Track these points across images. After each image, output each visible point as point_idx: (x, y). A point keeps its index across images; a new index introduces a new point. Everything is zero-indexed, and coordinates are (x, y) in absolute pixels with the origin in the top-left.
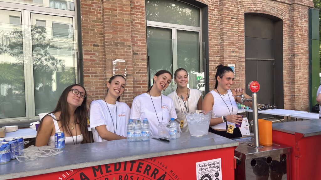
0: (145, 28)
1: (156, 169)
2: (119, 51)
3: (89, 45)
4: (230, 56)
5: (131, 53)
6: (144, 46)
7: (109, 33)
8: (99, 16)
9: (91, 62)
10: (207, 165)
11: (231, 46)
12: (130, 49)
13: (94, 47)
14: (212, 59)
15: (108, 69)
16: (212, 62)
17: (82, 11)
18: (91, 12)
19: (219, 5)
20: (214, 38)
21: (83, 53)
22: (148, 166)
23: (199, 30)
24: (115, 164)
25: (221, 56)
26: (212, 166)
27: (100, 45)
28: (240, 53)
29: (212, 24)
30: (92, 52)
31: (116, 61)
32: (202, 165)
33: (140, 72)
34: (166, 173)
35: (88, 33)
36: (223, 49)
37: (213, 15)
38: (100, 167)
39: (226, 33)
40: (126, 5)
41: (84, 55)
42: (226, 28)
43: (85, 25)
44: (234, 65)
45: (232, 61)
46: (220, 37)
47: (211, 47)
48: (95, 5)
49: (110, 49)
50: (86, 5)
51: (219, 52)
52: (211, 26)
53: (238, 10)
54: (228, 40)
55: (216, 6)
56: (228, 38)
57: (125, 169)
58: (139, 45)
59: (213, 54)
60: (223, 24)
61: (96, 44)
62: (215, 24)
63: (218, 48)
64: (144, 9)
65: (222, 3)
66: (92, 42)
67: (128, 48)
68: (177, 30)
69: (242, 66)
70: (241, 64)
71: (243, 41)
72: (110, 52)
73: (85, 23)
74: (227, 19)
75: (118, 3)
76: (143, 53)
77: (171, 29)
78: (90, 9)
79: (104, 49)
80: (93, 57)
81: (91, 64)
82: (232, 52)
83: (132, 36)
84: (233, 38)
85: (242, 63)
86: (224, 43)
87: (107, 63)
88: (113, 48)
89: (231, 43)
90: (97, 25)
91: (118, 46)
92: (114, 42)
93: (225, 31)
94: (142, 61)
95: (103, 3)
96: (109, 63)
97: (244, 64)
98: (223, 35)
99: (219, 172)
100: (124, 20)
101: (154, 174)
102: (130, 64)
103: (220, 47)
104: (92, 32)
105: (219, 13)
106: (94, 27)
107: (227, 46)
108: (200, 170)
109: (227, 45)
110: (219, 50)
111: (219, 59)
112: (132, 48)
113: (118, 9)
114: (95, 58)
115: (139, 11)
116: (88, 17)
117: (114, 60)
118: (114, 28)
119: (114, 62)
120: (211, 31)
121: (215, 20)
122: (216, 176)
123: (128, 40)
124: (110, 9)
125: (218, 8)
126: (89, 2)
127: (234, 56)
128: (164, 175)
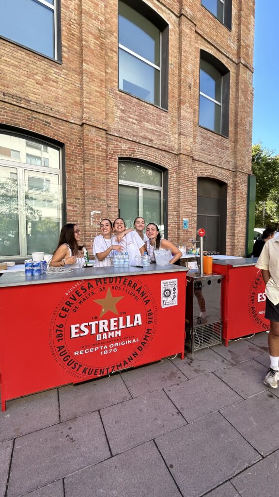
0: (118, 185)
1: (135, 283)
2: (96, 204)
3: (72, 198)
4: (185, 212)
5: (105, 206)
6: (116, 200)
7: (88, 189)
8: (81, 174)
9: (74, 212)
10: (168, 283)
11: (185, 203)
13: (76, 200)
14: (170, 213)
15: (87, 218)
16: (170, 215)
17: (67, 169)
18: (74, 171)
19: (177, 169)
20: (173, 196)
21: (67, 204)
22: (130, 281)
23: (161, 189)
25: (178, 212)
27: (80, 198)
28: (193, 210)
31: (93, 212)
34: (142, 286)
35: (71, 188)
36: (180, 206)
37: (172, 177)
38: (100, 279)
39: (183, 193)
40: (103, 166)
41: (68, 206)
42: (183, 189)
44: (188, 219)
45: (186, 216)
46: (177, 196)
47: (170, 204)
48: (77, 165)
49: (89, 202)
50: (70, 165)
51: (176, 208)
52: (170, 186)
53: (193, 174)
54: (184, 199)
55: (175, 170)
56: (184, 197)
57: (116, 282)
58: (112, 199)
59: (172, 210)
60: (180, 185)
61: (77, 197)
62: (173, 185)
64: (117, 170)
65: (180, 168)
66: (74, 196)
67: (103, 201)
68: (144, 189)
69: (194, 220)
71: (196, 199)
72: (88, 204)
73: (69, 180)
74: (183, 181)
75: (97, 165)
76: (116, 206)
77: (138, 187)
78: (73, 168)
79: (84, 202)
81: (73, 214)
82: (186, 208)
83: (107, 192)
84: (187, 197)
85: (194, 218)
86: (181, 201)
87: (86, 214)
88: (91, 201)
89: (186, 201)
90: (79, 182)
91: (95, 199)
92: (92, 197)
93: (182, 191)
94: (114, 212)
95: (84, 164)
96: (88, 214)
97: (196, 219)
99: (176, 288)
100: (101, 179)
101: (134, 286)
102: (105, 215)
104: (75, 188)
105: (177, 176)
106: (76, 184)
108: (164, 285)
109: (183, 202)
110: (176, 206)
112: (106, 202)
113: (96, 169)
114: (76, 209)
115: (113, 171)
116: (71, 175)
118: (93, 184)
119: (92, 213)
120: (170, 190)
121: (173, 181)
123: (103, 195)
124: (89, 169)
125: (176, 172)
126: (73, 163)
127: (188, 212)
128: (140, 288)
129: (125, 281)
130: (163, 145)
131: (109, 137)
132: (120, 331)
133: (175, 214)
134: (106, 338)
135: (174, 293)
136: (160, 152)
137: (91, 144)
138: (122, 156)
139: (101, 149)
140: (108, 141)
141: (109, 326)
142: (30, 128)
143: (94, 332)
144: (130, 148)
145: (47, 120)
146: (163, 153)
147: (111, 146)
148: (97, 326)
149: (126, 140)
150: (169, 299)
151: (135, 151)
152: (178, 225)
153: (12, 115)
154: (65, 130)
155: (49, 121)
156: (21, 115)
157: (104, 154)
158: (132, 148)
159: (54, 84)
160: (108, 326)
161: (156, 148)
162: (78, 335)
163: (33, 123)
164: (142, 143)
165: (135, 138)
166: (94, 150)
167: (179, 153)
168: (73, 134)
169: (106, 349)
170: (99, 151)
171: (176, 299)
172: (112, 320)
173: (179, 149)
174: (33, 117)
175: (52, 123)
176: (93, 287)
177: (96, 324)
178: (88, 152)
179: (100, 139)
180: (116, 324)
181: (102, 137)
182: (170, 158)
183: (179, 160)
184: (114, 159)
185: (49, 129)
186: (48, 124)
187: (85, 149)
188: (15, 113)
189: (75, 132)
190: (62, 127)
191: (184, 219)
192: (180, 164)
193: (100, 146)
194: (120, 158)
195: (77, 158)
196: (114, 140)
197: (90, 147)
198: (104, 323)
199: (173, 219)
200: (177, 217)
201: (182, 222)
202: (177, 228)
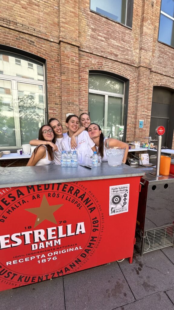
0: (88, 93)
1: (78, 190)
2: (70, 108)
3: (52, 104)
4: (141, 114)
5: (78, 109)
6: (87, 105)
7: (64, 96)
8: (59, 85)
10: (118, 189)
11: (142, 108)
12: (77, 107)
13: (55, 105)
14: (129, 116)
15: (63, 119)
16: (129, 118)
17: (48, 81)
18: (53, 82)
19: (137, 80)
20: (132, 102)
21: (49, 108)
22: (71, 187)
23: (123, 96)
24: (45, 185)
25: (136, 114)
26: (122, 189)
27: (59, 104)
28: (148, 113)
29: (131, 92)
30: (54, 108)
32: (114, 188)
34: (85, 193)
35: (51, 96)
36: (137, 110)
37: (133, 86)
38: (32, 186)
39: (140, 99)
40: (76, 78)
41: (49, 110)
42: (140, 96)
43: (50, 90)
44: (143, 120)
45: (142, 117)
46: (136, 102)
47: (130, 108)
48: (56, 77)
50: (51, 77)
51: (134, 112)
52: (131, 94)
53: (150, 84)
54: (141, 104)
55: (135, 80)
56: (141, 102)
57: (53, 189)
58: (84, 105)
59: (130, 113)
60: (138, 93)
61: (56, 103)
62: (133, 93)
63: (134, 108)
64: (88, 81)
65: (139, 78)
66: (54, 102)
68: (109, 96)
69: (148, 121)
71: (151, 105)
72: (65, 108)
74: (141, 89)
75: (71, 76)
76: (86, 110)
77: (105, 95)
78: (53, 80)
79: (61, 106)
81: (54, 116)
82: (143, 112)
83: (79, 99)
84: (144, 103)
85: (148, 119)
86: (138, 106)
87: (63, 116)
88: (67, 106)
89: (143, 106)
90: (57, 91)
91: (70, 104)
92: (67, 102)
93: (139, 97)
95: (61, 76)
97: (150, 120)
98: (138, 100)
99: (127, 194)
100: (75, 88)
101: (76, 193)
103: (135, 108)
104: (54, 95)
105: (136, 85)
106: (55, 92)
108: (112, 191)
109: (140, 107)
110: (134, 110)
112: (79, 106)
113: (71, 80)
114: (55, 112)
115: (84, 82)
116: (51, 85)
117: (67, 114)
118: (68, 92)
120: (130, 97)
121: (133, 90)
122: (124, 197)
123: (76, 101)
124: (66, 80)
125: (136, 82)
126: (53, 75)
127: (144, 115)
128: (84, 195)
129: (64, 187)
130: (126, 59)
131: (82, 53)
132: (59, 240)
133: (133, 116)
134: (43, 247)
135: (125, 199)
136: (123, 65)
137: (66, 59)
138: (92, 69)
139: (74, 63)
140: (81, 57)
141: (46, 235)
142: (18, 47)
143: (28, 241)
144: (98, 62)
145: (31, 40)
146: (126, 66)
147: (83, 61)
148: (32, 236)
149: (96, 56)
150: (119, 206)
151: (103, 65)
152: (135, 125)
153: (4, 36)
154: (46, 48)
155: (33, 40)
156: (11, 36)
157: (77, 68)
158: (100, 63)
159: (37, 7)
160: (44, 236)
161: (120, 62)
162: (9, 246)
163: (20, 42)
164: (108, 57)
165: (103, 54)
166: (69, 64)
167: (139, 65)
168: (52, 51)
169: (43, 258)
170: (73, 65)
171: (127, 206)
172: (50, 230)
173: (140, 62)
174: (20, 37)
175: (35, 42)
176: (23, 195)
177: (30, 234)
178: (64, 66)
179: (74, 54)
180: (54, 233)
181: (75, 53)
182: (132, 70)
183: (139, 71)
184: (85, 71)
185: (33, 47)
186: (32, 43)
187: (62, 63)
188: (7, 34)
189: (54, 50)
190: (44, 46)
191: (140, 120)
192: (139, 75)
193: (73, 60)
194: (90, 71)
195: (56, 72)
196: (86, 56)
197: (65, 62)
198: (40, 233)
199: (131, 120)
200: (135, 119)
201: (138, 123)
202: (134, 127)
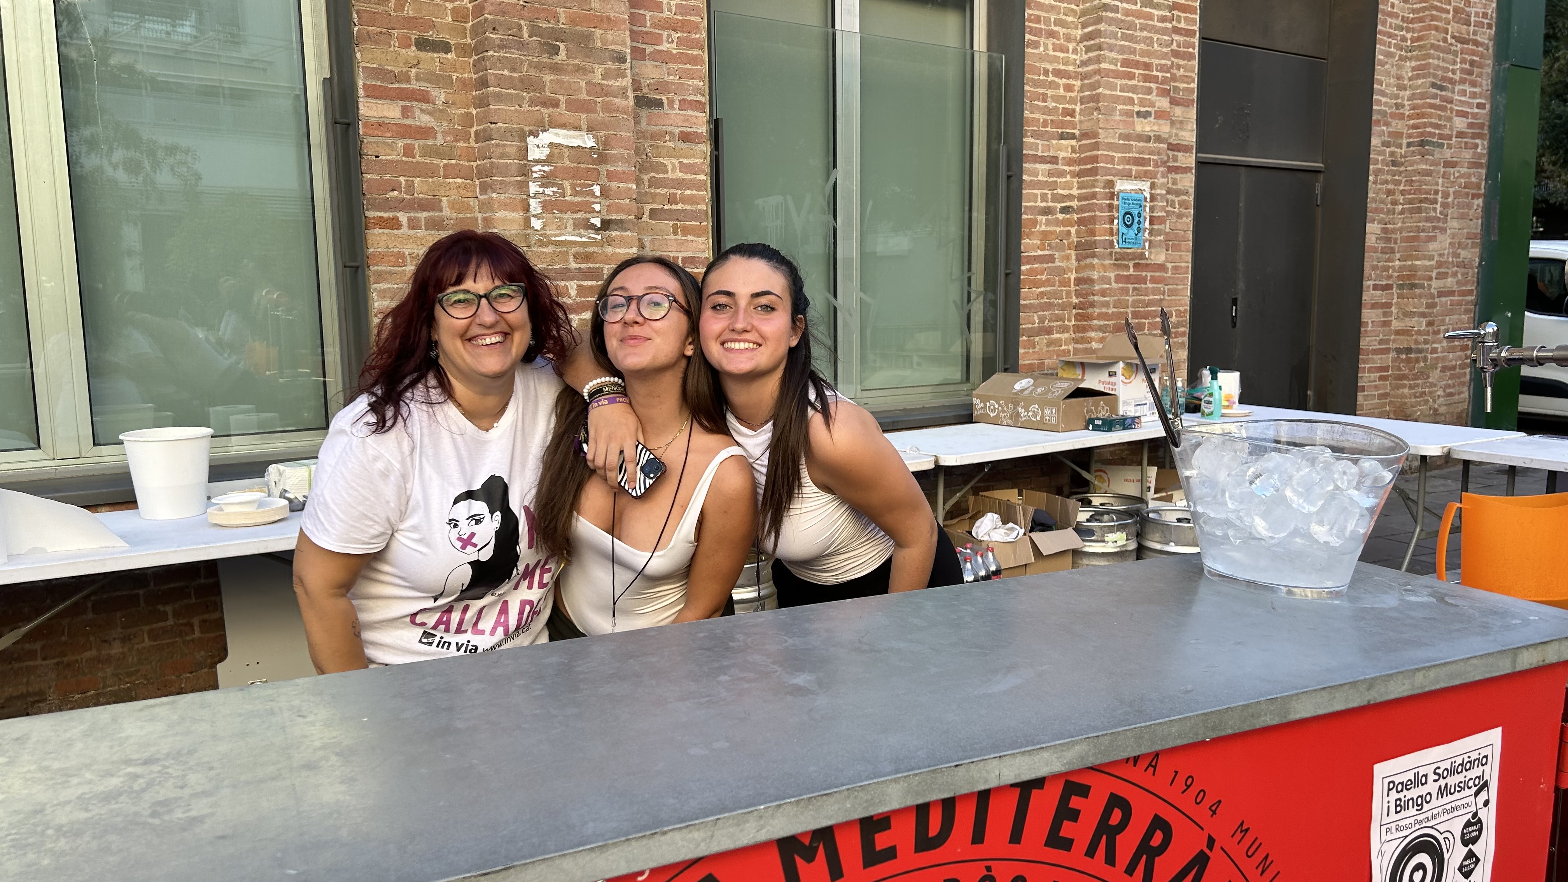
1: (1159, 823)
2: (559, 82)
3: (395, 43)
4: (1127, 137)
5: (624, 95)
9: (409, 142)
10: (1432, 777)
11: (1134, 82)
12: (621, 74)
13: (422, 54)
14: (1037, 149)
15: (501, 182)
16: (1038, 166)
21: (360, 83)
22: (1116, 801)
25: (1085, 135)
26: (1452, 781)
27: (452, 42)
28: (1172, 123)
30: (408, 81)
31: (548, 137)
32: (1404, 778)
33: (674, 207)
34: (1211, 842)
36: (1096, 98)
41: (367, 96)
44: (1145, 186)
45: (1137, 161)
46: (1080, 32)
47: (1037, 84)
49: (513, 70)
54: (1122, 50)
57: (978, 837)
58: (667, 52)
59: (1045, 124)
61: (431, 35)
66: (410, 24)
67: (610, 65)
70: (1175, 182)
76: (690, 102)
79: (480, 66)
80: (418, 113)
82: (1138, 113)
84: (1144, 41)
85: (1178, 176)
86: (1103, 66)
87: (500, 150)
88: (530, 63)
91: (556, 51)
92: (534, 31)
94: (681, 145)
96: (507, 150)
98: (1099, 20)
101: (1146, 854)
102: (622, 158)
107: (1119, 82)
109: (1117, 75)
110: (1072, 101)
111: (1074, 151)
112: (632, 68)
114: (425, 120)
117: (536, 136)
119: (538, 148)
122: (1465, 843)
127: (1148, 139)
128: (1200, 861)
135: (1469, 865)
191: (1122, 185)
199: (1053, 186)
200: (1079, 175)
201: (1111, 207)
202: (1078, 246)
